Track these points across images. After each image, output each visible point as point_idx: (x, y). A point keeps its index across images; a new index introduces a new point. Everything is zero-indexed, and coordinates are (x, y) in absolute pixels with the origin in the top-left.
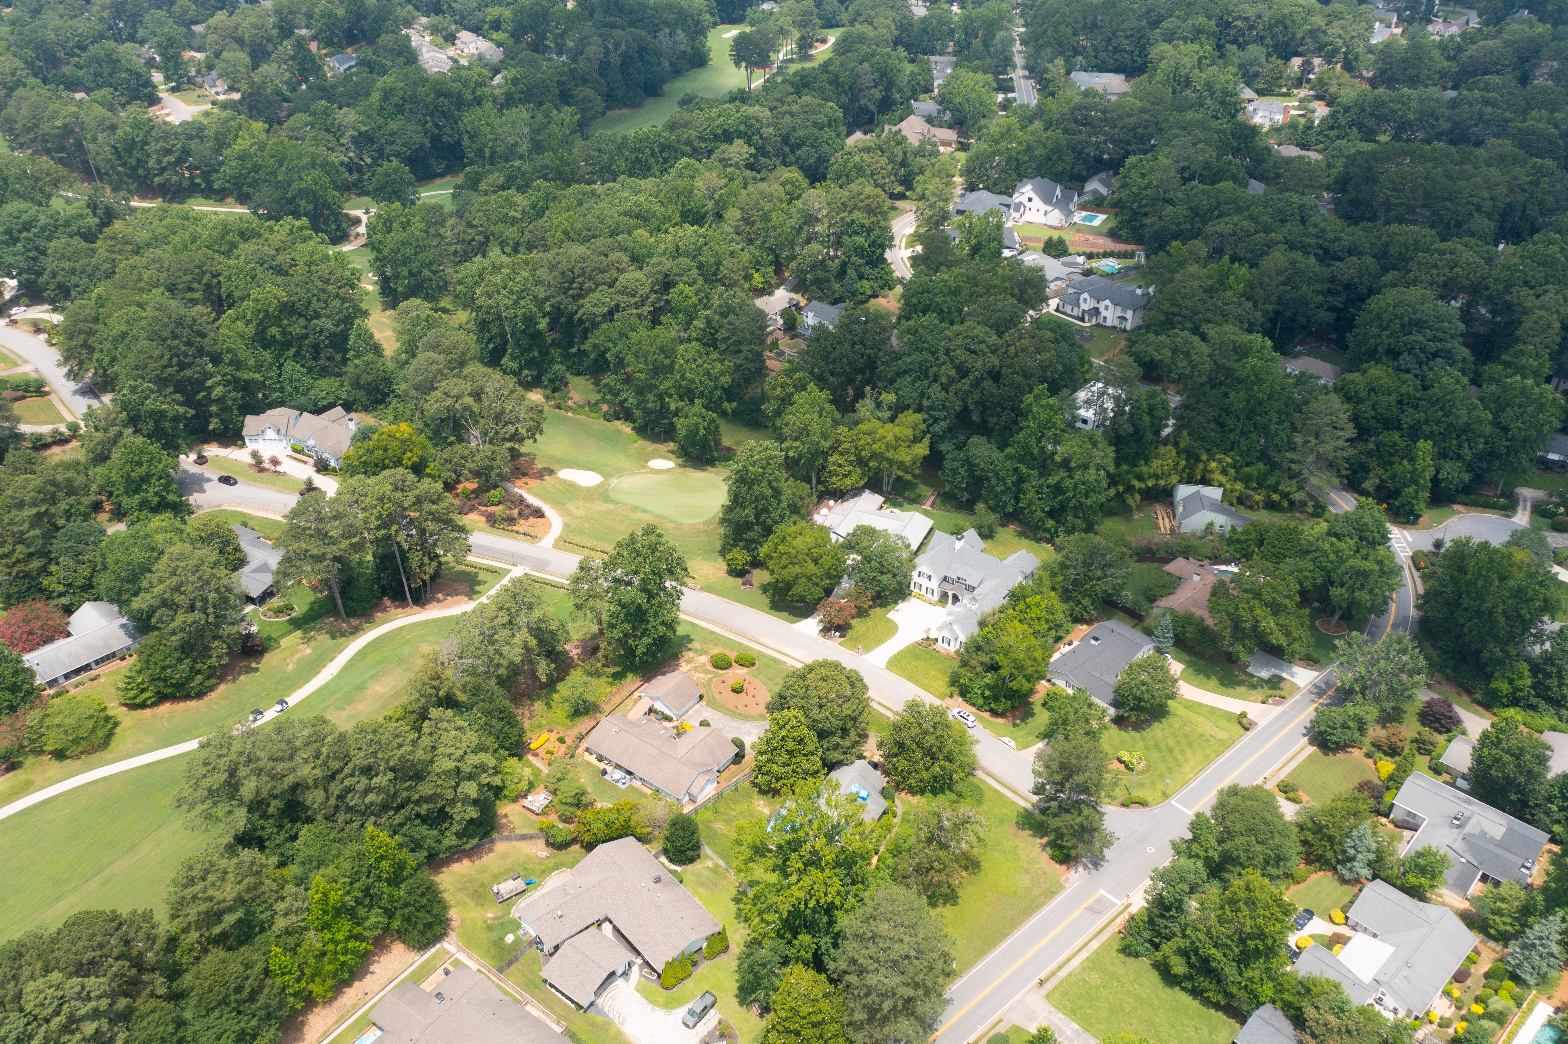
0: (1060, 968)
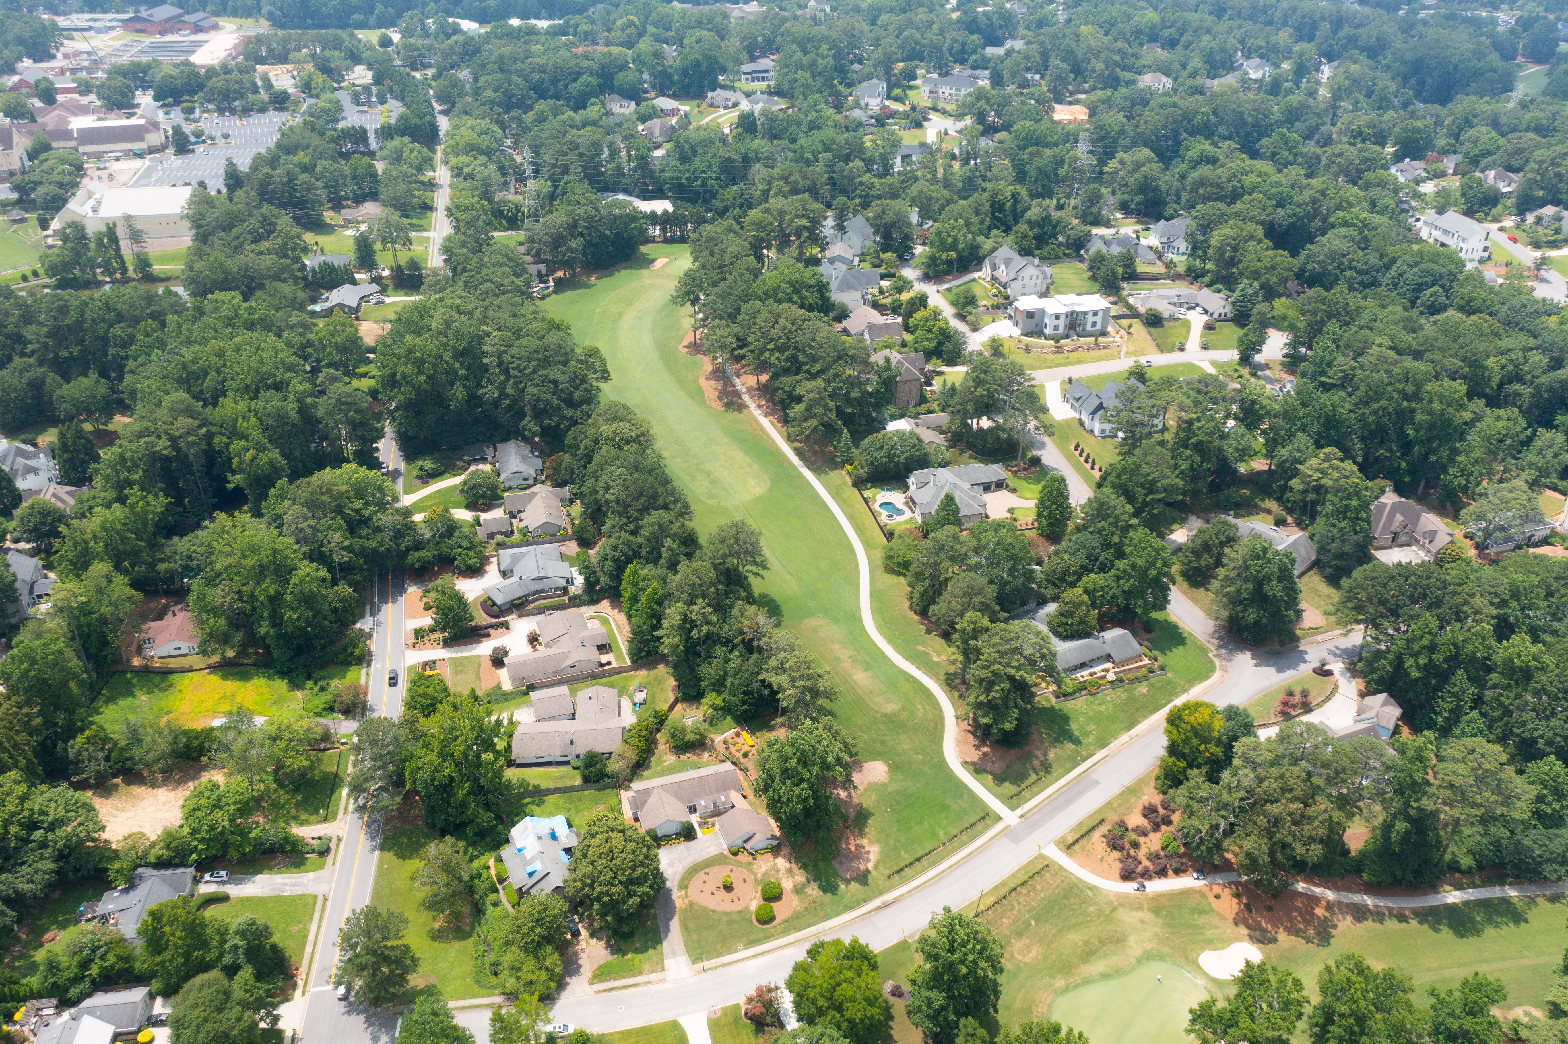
0: (321, 917)
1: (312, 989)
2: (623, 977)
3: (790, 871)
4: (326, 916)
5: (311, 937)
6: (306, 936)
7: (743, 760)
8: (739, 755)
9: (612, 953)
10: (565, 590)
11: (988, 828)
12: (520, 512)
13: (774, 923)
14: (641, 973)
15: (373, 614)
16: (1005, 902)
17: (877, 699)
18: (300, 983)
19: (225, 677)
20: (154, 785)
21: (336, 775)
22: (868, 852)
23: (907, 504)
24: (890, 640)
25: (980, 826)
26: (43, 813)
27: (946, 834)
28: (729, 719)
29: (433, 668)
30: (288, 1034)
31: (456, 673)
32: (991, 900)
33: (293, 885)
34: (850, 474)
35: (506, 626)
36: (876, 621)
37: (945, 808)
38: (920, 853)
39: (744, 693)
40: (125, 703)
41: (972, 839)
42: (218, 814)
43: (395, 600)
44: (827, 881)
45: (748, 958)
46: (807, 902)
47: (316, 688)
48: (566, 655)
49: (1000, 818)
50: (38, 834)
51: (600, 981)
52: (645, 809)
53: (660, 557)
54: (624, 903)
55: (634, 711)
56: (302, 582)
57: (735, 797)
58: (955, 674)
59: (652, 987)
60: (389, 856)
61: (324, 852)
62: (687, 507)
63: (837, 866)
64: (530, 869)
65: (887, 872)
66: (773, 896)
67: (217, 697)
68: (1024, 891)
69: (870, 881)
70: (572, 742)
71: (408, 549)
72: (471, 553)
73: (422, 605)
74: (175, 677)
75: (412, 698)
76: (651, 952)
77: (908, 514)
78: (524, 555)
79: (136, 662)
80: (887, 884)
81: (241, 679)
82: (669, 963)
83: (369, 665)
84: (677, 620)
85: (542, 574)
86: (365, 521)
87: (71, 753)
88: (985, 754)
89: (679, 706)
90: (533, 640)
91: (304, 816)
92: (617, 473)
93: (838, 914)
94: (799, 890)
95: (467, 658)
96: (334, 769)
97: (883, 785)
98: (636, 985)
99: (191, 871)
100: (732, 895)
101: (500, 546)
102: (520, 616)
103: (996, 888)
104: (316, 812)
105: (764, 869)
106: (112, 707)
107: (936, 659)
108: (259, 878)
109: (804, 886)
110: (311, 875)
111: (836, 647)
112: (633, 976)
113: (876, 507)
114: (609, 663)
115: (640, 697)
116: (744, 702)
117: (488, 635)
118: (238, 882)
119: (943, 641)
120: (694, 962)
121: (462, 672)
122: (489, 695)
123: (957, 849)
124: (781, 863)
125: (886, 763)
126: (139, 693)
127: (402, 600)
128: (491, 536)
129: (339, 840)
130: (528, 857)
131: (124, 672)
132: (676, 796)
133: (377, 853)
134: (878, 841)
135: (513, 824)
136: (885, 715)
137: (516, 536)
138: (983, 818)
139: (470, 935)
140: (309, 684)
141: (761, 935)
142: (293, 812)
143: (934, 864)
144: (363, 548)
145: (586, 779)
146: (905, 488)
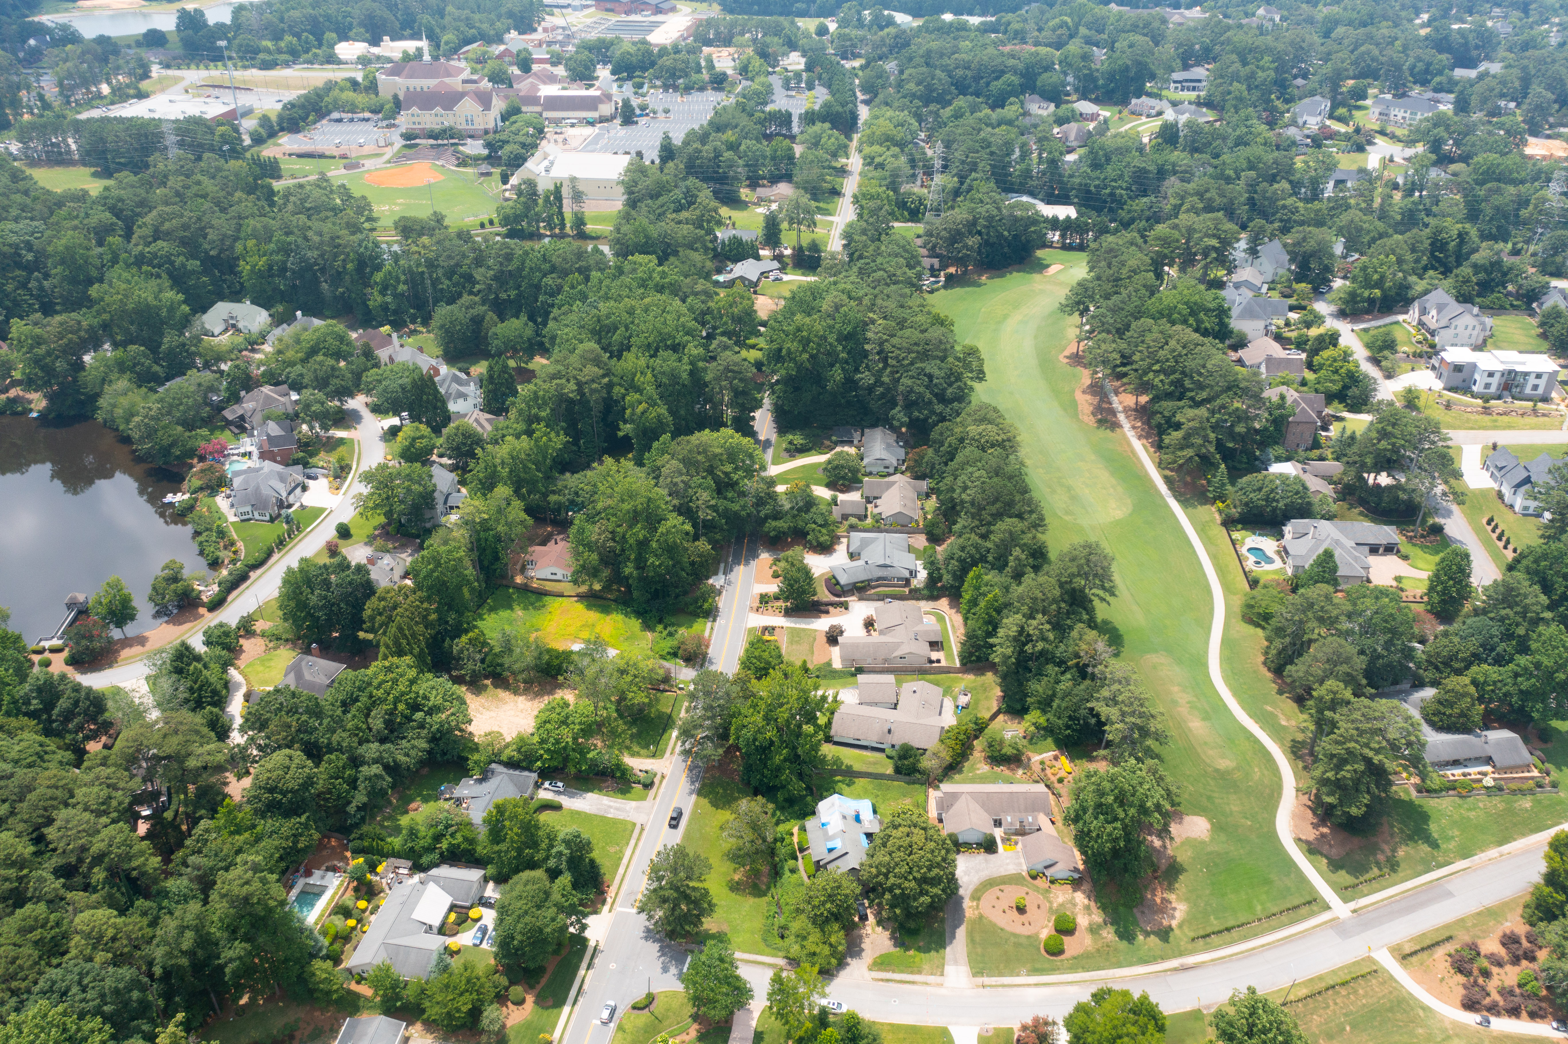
0: (636, 845)
1: (618, 908)
2: (902, 972)
3: (1087, 908)
4: (641, 844)
5: (625, 861)
6: (621, 859)
7: (1057, 785)
8: (1054, 779)
9: (895, 946)
10: (907, 582)
11: (1312, 914)
12: (876, 498)
13: (1062, 957)
14: (919, 972)
15: (725, 573)
16: (1319, 998)
17: (1211, 752)
18: (609, 900)
19: (589, 607)
20: (516, 692)
21: (670, 717)
22: (1174, 909)
23: (1278, 553)
24: (1235, 694)
25: (1304, 910)
26: (426, 698)
27: (1264, 909)
28: (1049, 740)
29: (771, 634)
30: (592, 943)
31: (791, 642)
32: (1304, 992)
33: (617, 809)
34: (1220, 511)
35: (845, 606)
36: (1223, 670)
37: (1267, 882)
38: (1231, 923)
39: (1070, 717)
40: (504, 614)
41: (1292, 922)
42: (564, 730)
43: (747, 563)
44: (1125, 927)
45: (1029, 985)
46: (1100, 944)
47: (665, 633)
48: (898, 645)
49: (1328, 908)
50: (419, 715)
51: (879, 970)
52: (951, 812)
53: (1006, 564)
54: (915, 899)
55: (955, 713)
56: (668, 532)
57: (1043, 820)
58: (1303, 743)
59: (928, 989)
60: (705, 802)
61: (648, 786)
62: (1042, 519)
63: (1138, 915)
64: (830, 845)
65: (1192, 934)
66: (1065, 929)
67: (579, 624)
68: (1344, 992)
69: (1171, 939)
70: (889, 731)
71: (767, 517)
72: (824, 531)
73: (771, 572)
74: (547, 599)
75: (748, 658)
76: (933, 953)
77: (1278, 564)
78: (873, 540)
79: (519, 580)
80: (1190, 946)
81: (602, 612)
82: (949, 969)
83: (714, 620)
84: (1013, 631)
85: (888, 562)
86: (733, 485)
87: (455, 649)
88: (1323, 835)
89: (1001, 717)
90: (869, 624)
91: (636, 748)
92: (977, 474)
93: (1131, 965)
94: (1093, 930)
95: (804, 630)
96: (669, 711)
97: (1203, 842)
98: (913, 983)
99: (534, 776)
100: (1023, 918)
101: (853, 528)
102: (860, 599)
103: (1311, 980)
104: (647, 747)
105: (1061, 899)
106: (493, 615)
107: (1284, 723)
108: (590, 795)
109: (1099, 927)
110: (633, 804)
111: (1175, 689)
112: (912, 973)
113: (1244, 550)
114: (938, 661)
115: (963, 700)
116: (1068, 727)
117: (827, 612)
118: (572, 796)
119: (1295, 705)
120: (975, 975)
121: (797, 642)
122: (819, 670)
123: (1274, 929)
124: (1080, 898)
125: (1210, 820)
126: (516, 607)
127: (753, 564)
128: (845, 517)
129: (663, 777)
130: (831, 833)
131: (508, 587)
132: (983, 806)
133: (694, 797)
134: (1187, 900)
135: (822, 798)
136: (1217, 771)
137: (869, 521)
138: (1309, 903)
139: (764, 894)
140: (660, 627)
141: (1047, 966)
142: (628, 742)
143: (1245, 938)
144: (726, 510)
145: (898, 770)
146: (1280, 536)
